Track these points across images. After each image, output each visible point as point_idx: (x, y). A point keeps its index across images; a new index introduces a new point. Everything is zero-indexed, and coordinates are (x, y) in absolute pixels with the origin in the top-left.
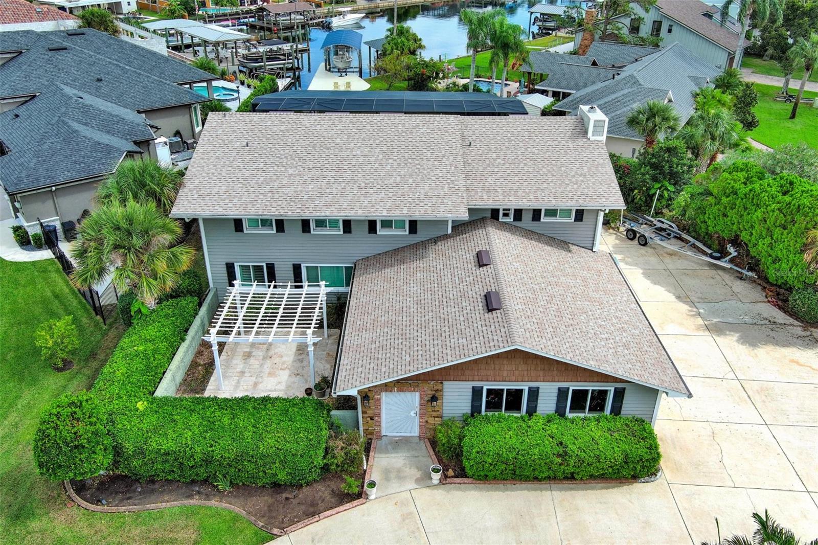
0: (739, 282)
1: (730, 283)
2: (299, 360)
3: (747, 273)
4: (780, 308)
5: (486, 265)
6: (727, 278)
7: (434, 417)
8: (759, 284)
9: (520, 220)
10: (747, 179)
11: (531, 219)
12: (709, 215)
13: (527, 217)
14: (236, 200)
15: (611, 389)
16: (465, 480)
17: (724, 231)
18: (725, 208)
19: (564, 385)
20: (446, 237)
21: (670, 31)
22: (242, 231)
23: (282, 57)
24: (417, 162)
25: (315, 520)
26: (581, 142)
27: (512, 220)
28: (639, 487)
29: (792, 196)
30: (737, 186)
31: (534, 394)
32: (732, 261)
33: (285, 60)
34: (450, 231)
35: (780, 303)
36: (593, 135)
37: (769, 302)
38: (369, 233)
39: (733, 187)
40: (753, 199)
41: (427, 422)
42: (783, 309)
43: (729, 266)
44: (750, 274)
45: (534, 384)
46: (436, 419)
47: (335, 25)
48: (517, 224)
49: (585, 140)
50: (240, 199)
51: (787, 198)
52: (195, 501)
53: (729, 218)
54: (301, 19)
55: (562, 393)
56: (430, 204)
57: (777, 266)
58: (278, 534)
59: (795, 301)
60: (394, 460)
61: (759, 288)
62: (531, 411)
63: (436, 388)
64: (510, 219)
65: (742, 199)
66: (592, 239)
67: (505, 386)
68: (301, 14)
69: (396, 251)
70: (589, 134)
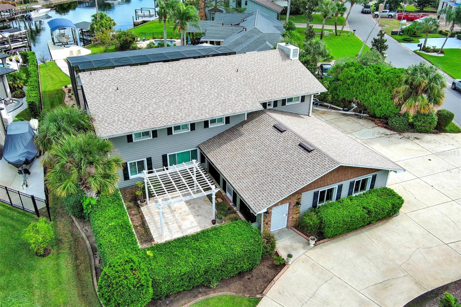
0: (360, 120)
1: (357, 121)
2: (192, 208)
3: (363, 115)
4: (385, 128)
5: (285, 131)
6: (354, 119)
7: (296, 214)
8: (369, 119)
9: (276, 106)
10: (356, 69)
11: (281, 105)
12: (340, 90)
13: (279, 104)
14: (133, 122)
15: (370, 176)
16: (325, 240)
17: (348, 97)
18: (349, 85)
19: (352, 180)
20: (245, 122)
21: (246, 4)
22: (132, 141)
23: (20, 40)
24: (219, 84)
25: (273, 283)
26: (288, 61)
27: (273, 107)
28: (395, 219)
29: (382, 74)
30: (353, 73)
31: (340, 188)
32: (354, 111)
33: (23, 41)
34: (246, 119)
35: (384, 125)
36: (293, 57)
37: (379, 126)
38: (205, 128)
39: (351, 75)
40: (364, 78)
41: (293, 217)
42: (387, 128)
43: (354, 113)
44: (365, 115)
45: (340, 183)
46: (297, 214)
47: (33, 17)
48: (275, 108)
49: (290, 60)
50: (135, 121)
51: (380, 75)
52: (201, 298)
53: (351, 90)
54: (8, 15)
55: (352, 184)
57: (380, 108)
58: (261, 297)
59: (392, 122)
60: (284, 242)
61: (370, 121)
62: (338, 197)
63: (298, 197)
64: (272, 107)
65: (357, 79)
66: (308, 110)
67: (326, 188)
68: (7, 12)
69: (220, 136)
70: (291, 57)
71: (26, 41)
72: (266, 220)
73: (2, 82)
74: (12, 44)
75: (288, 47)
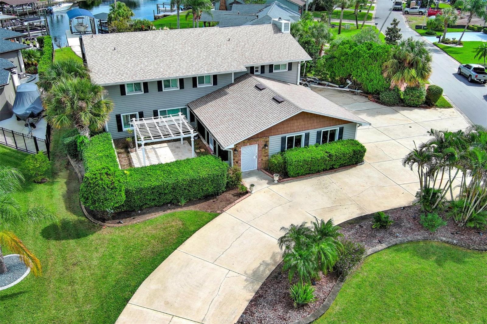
0: (355, 96)
1: (351, 97)
2: (176, 154)
3: (357, 91)
4: (377, 102)
5: (264, 89)
6: (349, 95)
7: (265, 156)
8: (363, 95)
9: (264, 72)
10: (350, 47)
11: (269, 72)
12: (335, 67)
13: (267, 71)
14: (125, 75)
15: (337, 128)
16: (289, 179)
17: (343, 74)
18: (343, 62)
19: (319, 130)
20: (232, 85)
22: (125, 94)
23: (39, 28)
24: (209, 49)
25: (234, 204)
26: (279, 34)
27: (260, 73)
28: (359, 167)
29: (373, 50)
30: (347, 50)
31: (307, 136)
32: (349, 87)
33: (41, 30)
34: (233, 82)
35: (376, 100)
36: (284, 31)
37: (371, 101)
38: (193, 87)
39: (345, 51)
40: (356, 55)
41: (262, 159)
42: (378, 102)
43: (348, 90)
44: (359, 91)
45: (307, 131)
46: (266, 157)
47: (55, 11)
48: (263, 75)
49: (281, 33)
50: (127, 74)
51: (371, 51)
52: (169, 211)
53: (346, 67)
54: (29, 9)
55: (319, 133)
56: (226, 66)
57: (372, 83)
58: (220, 212)
59: (383, 96)
60: (252, 179)
61: (364, 97)
62: (307, 144)
63: (266, 140)
64: (259, 73)
65: (351, 56)
66: (296, 79)
67: (294, 135)
68: (29, 6)
69: (208, 96)
70: (283, 30)
71: (45, 29)
72: (236, 159)
73: (17, 58)
74: (30, 33)
75: (280, 21)
